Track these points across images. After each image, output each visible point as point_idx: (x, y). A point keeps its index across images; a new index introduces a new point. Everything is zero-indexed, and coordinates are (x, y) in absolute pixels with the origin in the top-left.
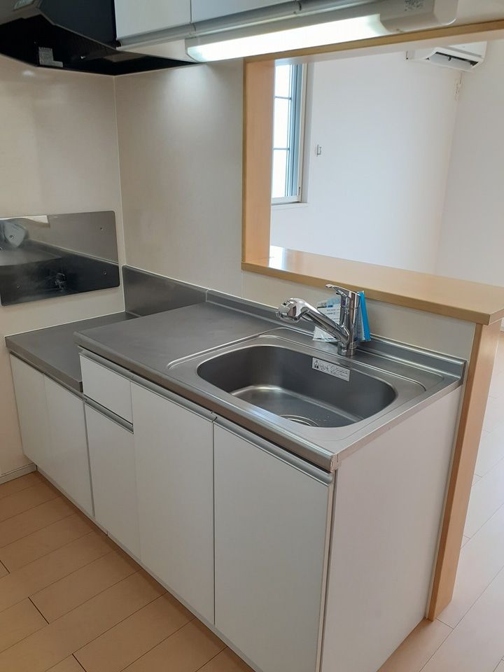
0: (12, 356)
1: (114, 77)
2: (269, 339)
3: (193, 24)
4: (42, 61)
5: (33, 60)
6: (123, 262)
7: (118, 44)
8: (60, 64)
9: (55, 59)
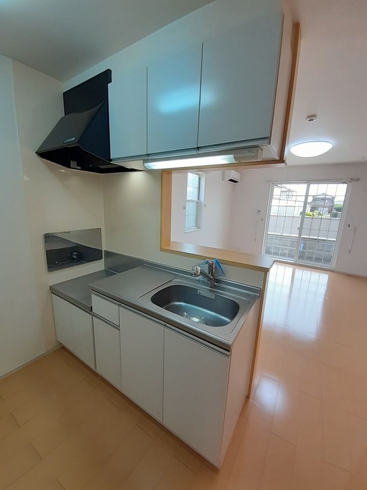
0: (52, 294)
1: (102, 174)
2: (177, 281)
3: (148, 154)
4: (71, 166)
5: (68, 165)
6: (104, 249)
7: (111, 160)
8: (80, 168)
9: (77, 166)
